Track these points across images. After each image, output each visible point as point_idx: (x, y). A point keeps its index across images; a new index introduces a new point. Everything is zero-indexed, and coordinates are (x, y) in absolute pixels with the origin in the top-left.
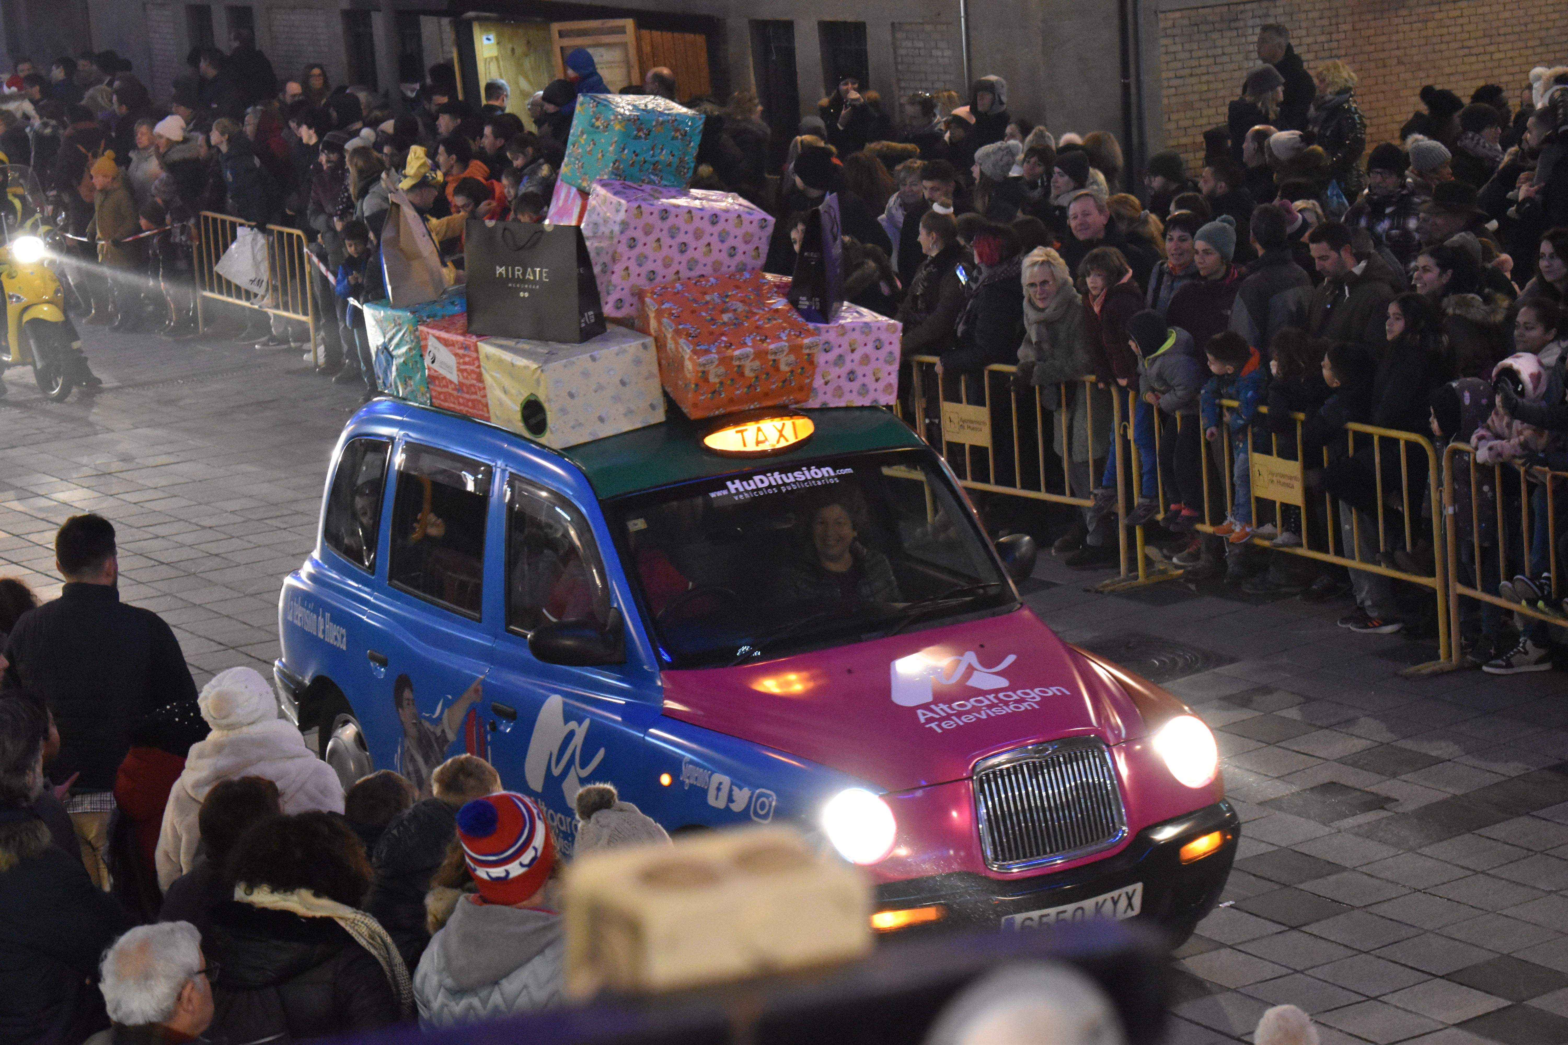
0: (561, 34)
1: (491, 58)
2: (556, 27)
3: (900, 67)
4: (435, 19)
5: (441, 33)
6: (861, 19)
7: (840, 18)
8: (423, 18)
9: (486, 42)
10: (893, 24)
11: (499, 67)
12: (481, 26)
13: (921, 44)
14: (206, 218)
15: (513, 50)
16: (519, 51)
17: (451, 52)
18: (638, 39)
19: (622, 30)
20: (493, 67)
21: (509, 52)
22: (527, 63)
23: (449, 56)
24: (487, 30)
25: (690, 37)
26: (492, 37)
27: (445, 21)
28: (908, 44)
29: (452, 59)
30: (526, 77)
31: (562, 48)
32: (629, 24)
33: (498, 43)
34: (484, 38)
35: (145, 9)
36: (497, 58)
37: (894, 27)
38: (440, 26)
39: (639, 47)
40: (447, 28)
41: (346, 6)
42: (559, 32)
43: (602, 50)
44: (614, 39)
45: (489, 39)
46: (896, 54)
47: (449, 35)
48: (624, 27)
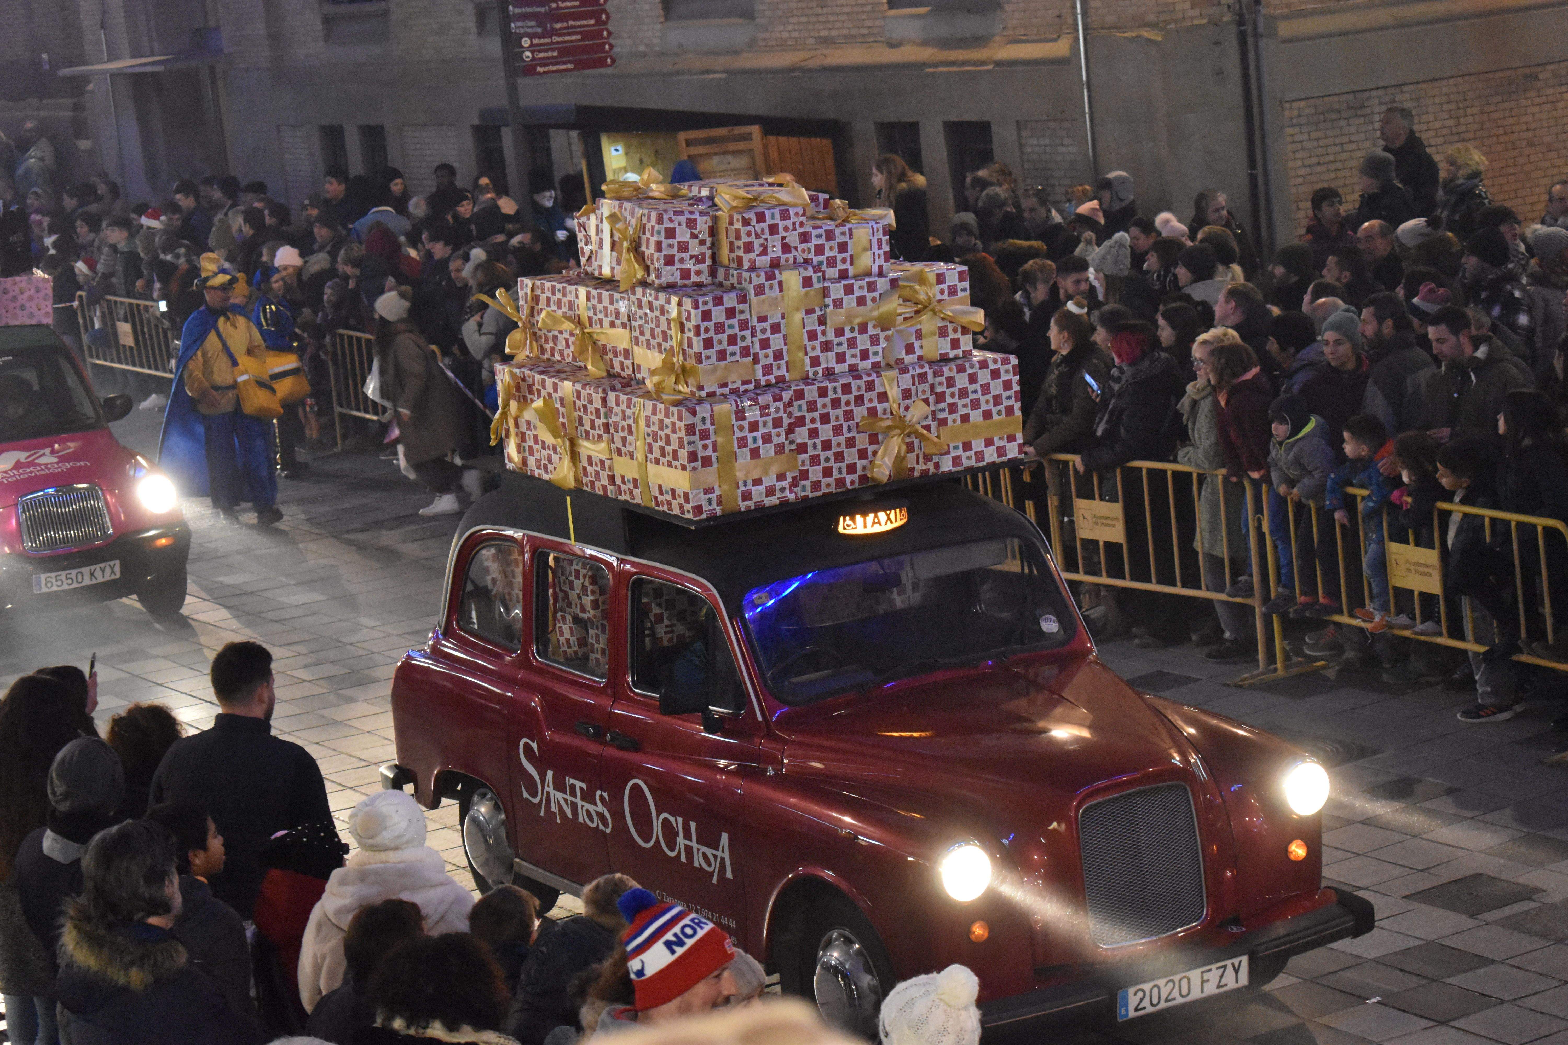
0: (689, 143)
1: (620, 169)
2: (682, 136)
3: (1026, 166)
4: (562, 132)
5: (570, 145)
6: (986, 119)
7: (966, 118)
8: (552, 132)
9: (614, 153)
10: (1018, 122)
12: (609, 137)
13: (1047, 142)
14: (342, 336)
15: (641, 161)
16: (647, 161)
18: (765, 146)
19: (747, 137)
21: (637, 162)
24: (615, 141)
25: (816, 141)
26: (619, 148)
27: (574, 134)
28: (1034, 141)
29: (581, 171)
31: (689, 157)
32: (755, 130)
33: (626, 154)
34: (613, 149)
35: (279, 131)
36: (625, 167)
37: (1019, 125)
38: (569, 138)
39: (766, 154)
40: (576, 140)
41: (476, 122)
42: (687, 141)
43: (729, 158)
44: (741, 146)
45: (617, 150)
46: (1022, 152)
47: (578, 148)
48: (751, 134)
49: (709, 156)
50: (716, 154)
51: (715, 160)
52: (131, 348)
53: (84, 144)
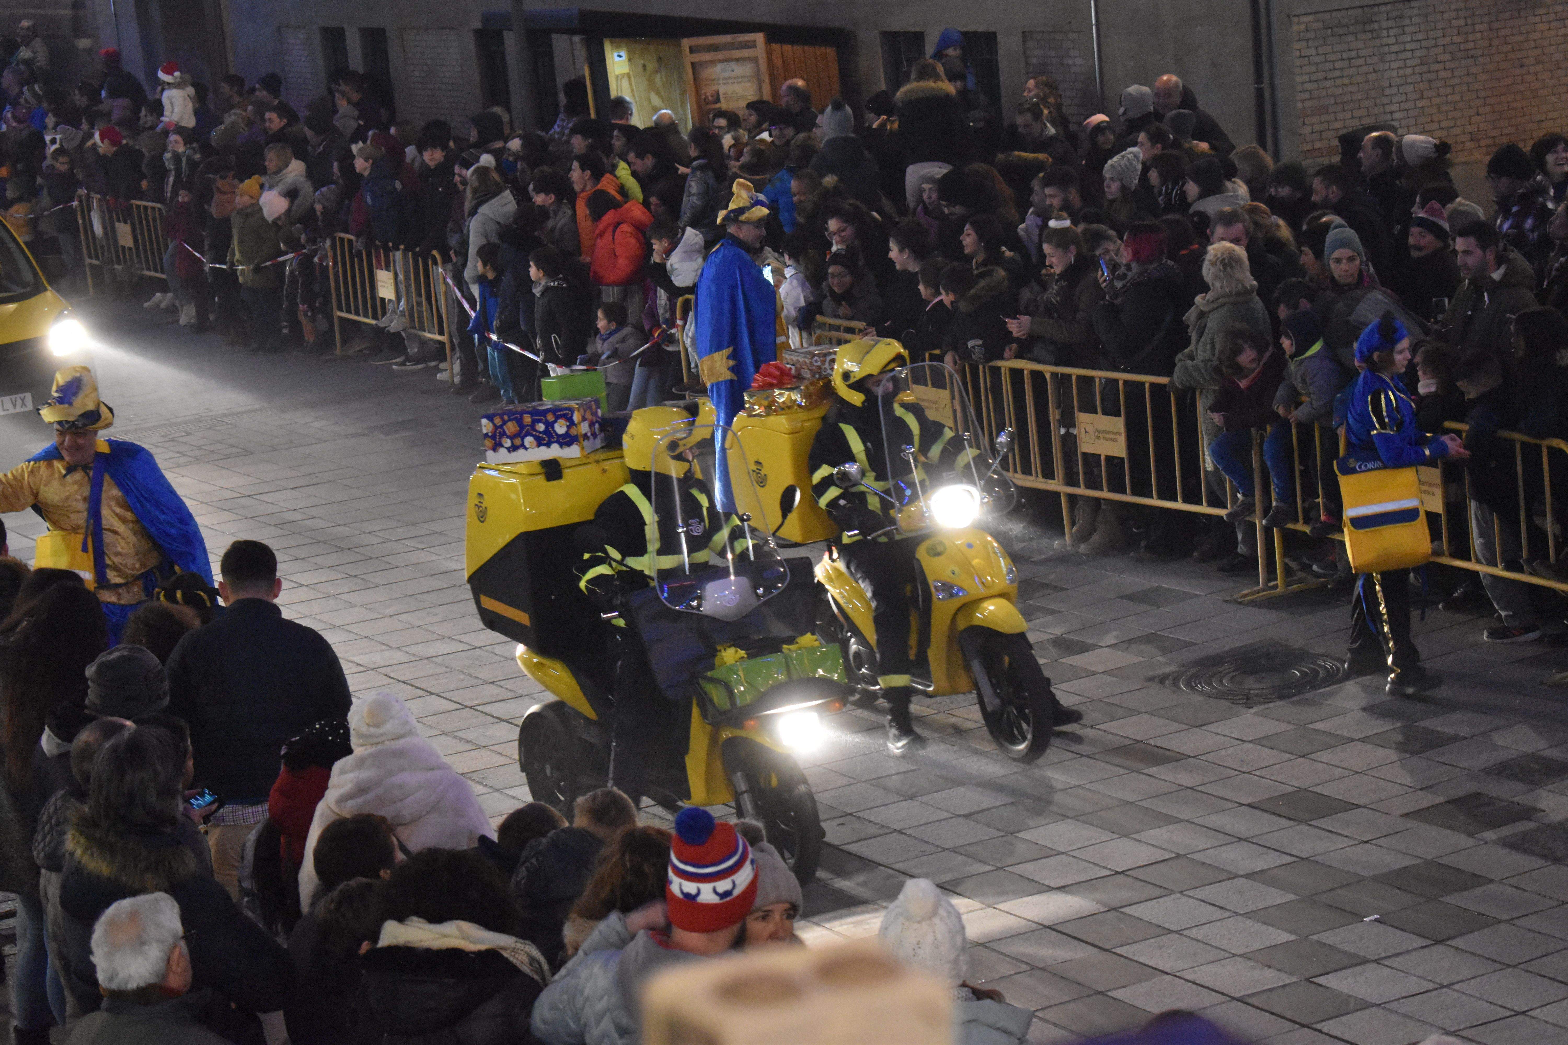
0: (692, 50)
1: (623, 75)
2: (686, 43)
4: (566, 37)
5: (573, 50)
6: (992, 29)
7: (971, 28)
8: (555, 37)
9: (617, 59)
10: (1023, 33)
11: (630, 84)
12: (612, 43)
13: (1052, 53)
14: (342, 240)
15: (644, 66)
16: (650, 67)
17: (583, 69)
18: (769, 53)
19: (752, 45)
20: (625, 83)
21: (641, 68)
22: (658, 79)
23: (581, 73)
24: (618, 48)
25: (820, 50)
26: (622, 54)
27: (576, 39)
28: (1040, 53)
29: (584, 77)
30: (658, 94)
31: (693, 64)
32: (759, 38)
33: (630, 60)
34: (616, 54)
35: (280, 33)
36: (628, 74)
37: (1025, 36)
38: (572, 43)
39: (770, 61)
40: (579, 46)
41: (479, 25)
42: (690, 47)
43: (733, 65)
44: (745, 53)
45: (620, 56)
46: (1027, 63)
47: (581, 52)
48: (755, 41)
49: (713, 62)
50: (720, 61)
51: (719, 67)
52: (130, 249)
53: (84, 43)
